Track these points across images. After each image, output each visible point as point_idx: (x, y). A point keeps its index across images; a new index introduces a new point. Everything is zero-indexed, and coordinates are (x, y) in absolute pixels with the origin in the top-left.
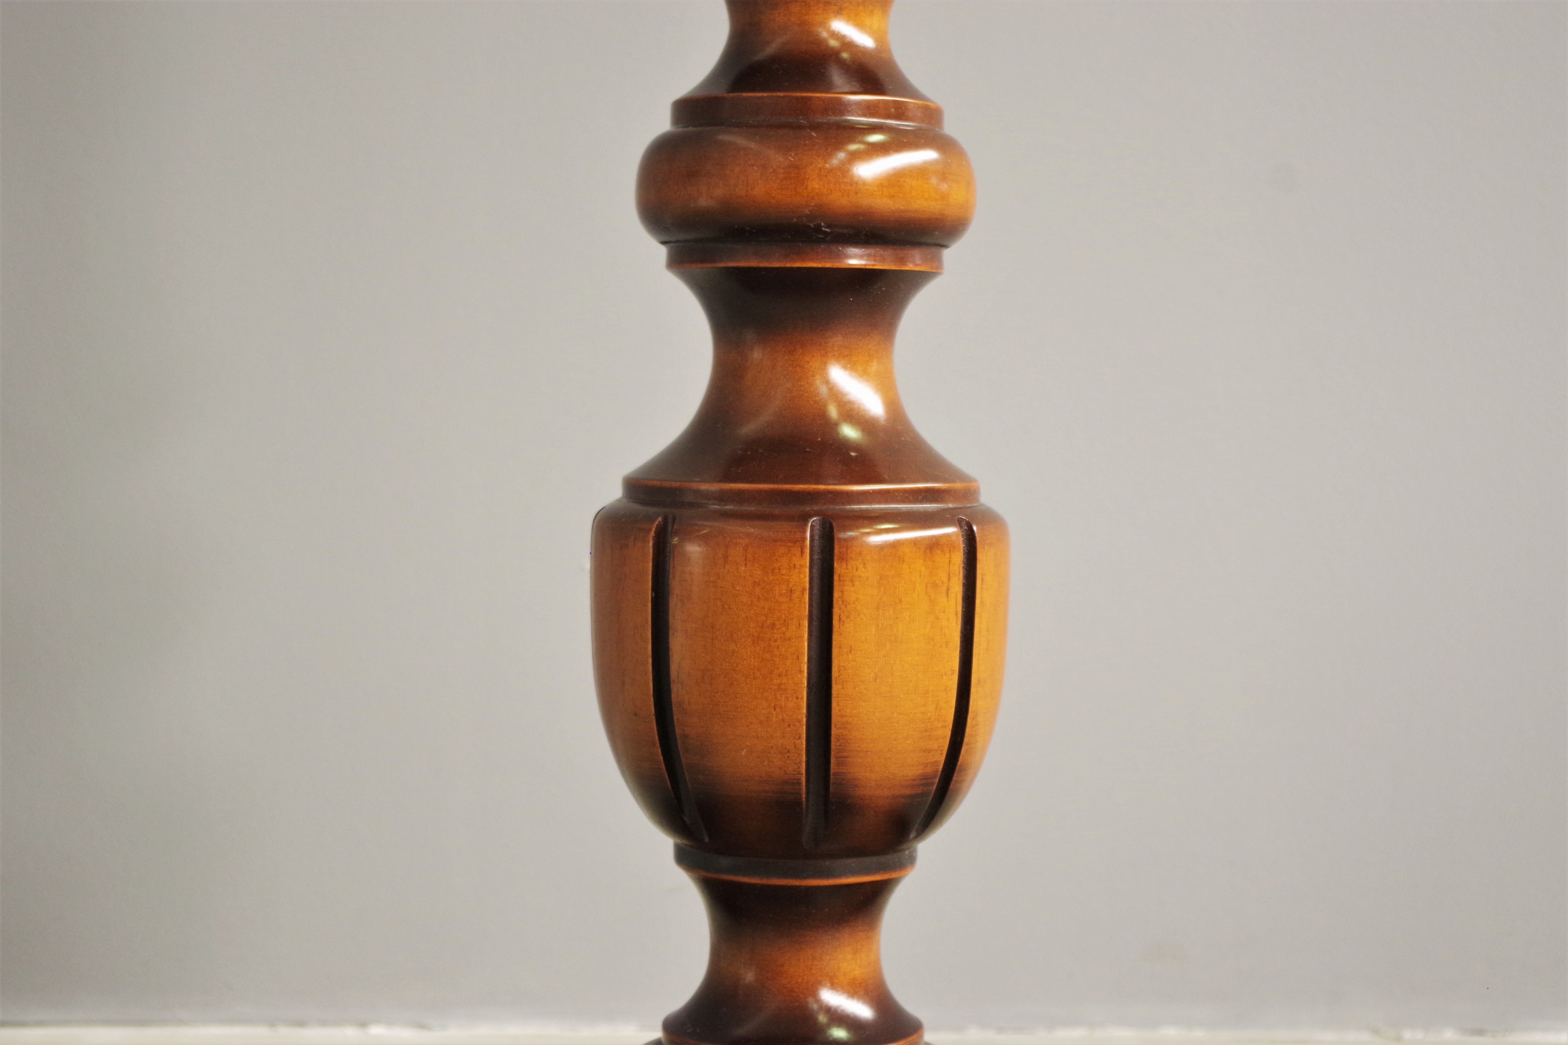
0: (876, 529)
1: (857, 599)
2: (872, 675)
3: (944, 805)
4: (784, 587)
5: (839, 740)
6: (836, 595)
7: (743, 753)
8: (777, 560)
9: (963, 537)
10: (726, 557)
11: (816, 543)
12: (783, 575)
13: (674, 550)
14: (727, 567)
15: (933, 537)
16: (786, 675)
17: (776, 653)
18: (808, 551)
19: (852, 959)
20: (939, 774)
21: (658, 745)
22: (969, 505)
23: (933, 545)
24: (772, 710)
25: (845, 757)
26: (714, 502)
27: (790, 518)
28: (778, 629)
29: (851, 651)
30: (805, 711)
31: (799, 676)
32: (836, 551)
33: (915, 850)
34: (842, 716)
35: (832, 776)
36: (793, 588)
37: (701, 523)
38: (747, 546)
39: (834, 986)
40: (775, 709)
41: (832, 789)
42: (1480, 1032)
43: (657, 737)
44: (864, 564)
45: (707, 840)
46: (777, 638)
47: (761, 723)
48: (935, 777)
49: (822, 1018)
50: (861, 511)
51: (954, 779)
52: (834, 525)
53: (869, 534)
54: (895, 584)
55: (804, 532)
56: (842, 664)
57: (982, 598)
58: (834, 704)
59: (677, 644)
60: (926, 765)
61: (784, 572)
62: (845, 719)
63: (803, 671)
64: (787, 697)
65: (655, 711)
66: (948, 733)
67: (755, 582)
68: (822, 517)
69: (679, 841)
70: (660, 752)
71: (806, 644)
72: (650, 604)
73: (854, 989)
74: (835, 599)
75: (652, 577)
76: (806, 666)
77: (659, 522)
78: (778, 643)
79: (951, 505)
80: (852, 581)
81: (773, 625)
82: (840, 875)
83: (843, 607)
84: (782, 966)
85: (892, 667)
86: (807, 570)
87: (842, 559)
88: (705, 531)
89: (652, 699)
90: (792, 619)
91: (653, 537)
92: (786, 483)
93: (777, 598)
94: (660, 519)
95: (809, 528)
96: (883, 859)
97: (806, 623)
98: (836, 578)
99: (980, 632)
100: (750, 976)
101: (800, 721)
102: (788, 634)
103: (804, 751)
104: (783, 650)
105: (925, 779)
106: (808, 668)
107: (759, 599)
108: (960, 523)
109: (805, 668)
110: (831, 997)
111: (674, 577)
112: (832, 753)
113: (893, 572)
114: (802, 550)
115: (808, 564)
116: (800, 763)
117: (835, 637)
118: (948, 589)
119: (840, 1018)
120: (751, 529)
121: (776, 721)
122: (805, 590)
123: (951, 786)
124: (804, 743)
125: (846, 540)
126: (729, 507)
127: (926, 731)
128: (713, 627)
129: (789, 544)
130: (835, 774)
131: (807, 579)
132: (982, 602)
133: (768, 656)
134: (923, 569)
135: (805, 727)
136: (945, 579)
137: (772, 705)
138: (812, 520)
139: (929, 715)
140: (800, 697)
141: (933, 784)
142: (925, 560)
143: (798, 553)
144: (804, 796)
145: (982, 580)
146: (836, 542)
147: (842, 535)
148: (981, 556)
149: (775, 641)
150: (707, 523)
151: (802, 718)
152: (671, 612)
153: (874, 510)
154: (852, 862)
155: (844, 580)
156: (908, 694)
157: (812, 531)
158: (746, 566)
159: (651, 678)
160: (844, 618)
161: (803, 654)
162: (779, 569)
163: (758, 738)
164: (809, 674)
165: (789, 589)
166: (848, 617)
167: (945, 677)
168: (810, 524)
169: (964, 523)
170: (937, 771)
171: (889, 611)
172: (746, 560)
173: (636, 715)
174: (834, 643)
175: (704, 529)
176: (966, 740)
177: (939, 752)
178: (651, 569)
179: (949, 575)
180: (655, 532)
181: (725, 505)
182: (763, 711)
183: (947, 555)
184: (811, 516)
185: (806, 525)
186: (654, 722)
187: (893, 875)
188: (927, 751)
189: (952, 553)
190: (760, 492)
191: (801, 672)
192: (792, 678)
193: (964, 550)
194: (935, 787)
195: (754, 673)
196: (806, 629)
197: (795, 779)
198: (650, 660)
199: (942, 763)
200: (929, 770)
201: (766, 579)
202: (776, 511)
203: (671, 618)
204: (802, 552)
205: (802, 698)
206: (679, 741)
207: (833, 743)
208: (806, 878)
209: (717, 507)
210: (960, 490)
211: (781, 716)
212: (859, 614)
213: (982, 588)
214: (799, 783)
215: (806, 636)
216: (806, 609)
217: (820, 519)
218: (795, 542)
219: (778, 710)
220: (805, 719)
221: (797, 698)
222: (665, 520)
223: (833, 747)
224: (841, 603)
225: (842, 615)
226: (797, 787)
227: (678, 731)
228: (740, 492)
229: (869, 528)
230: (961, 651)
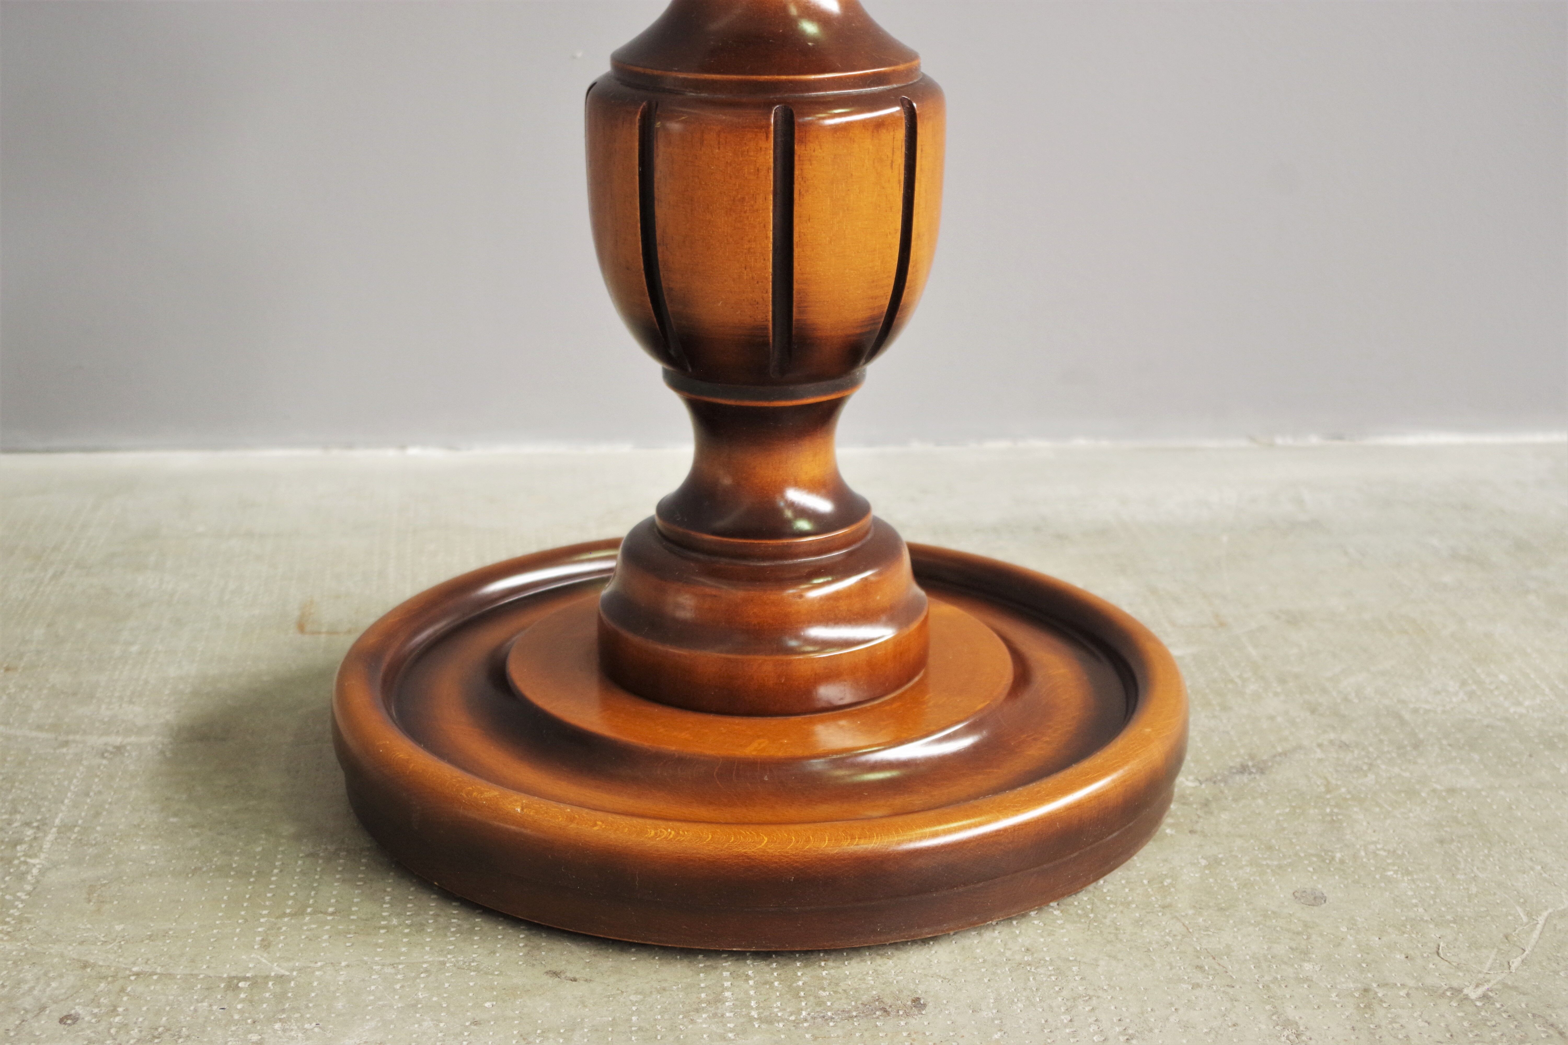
0: (831, 114)
1: (815, 176)
2: (828, 239)
3: (889, 337)
4: (752, 167)
5: (800, 294)
6: (797, 172)
7: (720, 304)
8: (745, 144)
9: (905, 114)
10: (702, 141)
11: (779, 128)
12: (751, 156)
13: (657, 132)
14: (703, 149)
15: (880, 117)
16: (755, 241)
17: (746, 222)
18: (772, 136)
19: (813, 461)
20: (884, 314)
21: (648, 294)
22: (911, 83)
23: (879, 124)
24: (744, 269)
25: (806, 307)
26: (691, 90)
27: (757, 106)
28: (748, 202)
29: (809, 220)
30: (771, 270)
31: (766, 242)
32: (796, 135)
33: (864, 370)
34: (802, 274)
35: (794, 323)
36: (760, 168)
37: (680, 109)
38: (719, 131)
39: (797, 484)
40: (745, 268)
41: (794, 332)
42: (1340, 437)
43: (646, 288)
44: (820, 146)
45: (690, 370)
46: (747, 210)
47: (734, 280)
48: (882, 317)
49: (789, 514)
50: (818, 97)
51: (897, 316)
52: (794, 112)
53: (824, 118)
54: (847, 162)
55: (769, 119)
56: (802, 231)
57: (921, 165)
58: (796, 264)
59: (661, 212)
60: (873, 309)
61: (752, 154)
62: (805, 276)
63: (769, 238)
64: (756, 259)
65: (644, 267)
66: (892, 282)
67: (727, 162)
68: (784, 105)
69: (666, 367)
70: (649, 300)
71: (771, 215)
72: (637, 178)
73: (815, 487)
74: (796, 176)
75: (639, 155)
76: (771, 233)
77: (644, 106)
78: (748, 214)
79: (895, 86)
80: (810, 160)
81: (743, 199)
82: (802, 397)
83: (802, 183)
84: (754, 468)
85: (845, 231)
86: (772, 152)
87: (801, 141)
88: (683, 118)
89: (641, 257)
90: (759, 194)
91: (639, 120)
92: (753, 74)
93: (746, 175)
94: (644, 104)
95: (773, 115)
96: (838, 382)
97: (771, 197)
98: (796, 158)
99: (919, 194)
100: (727, 481)
101: (767, 279)
102: (756, 207)
103: (771, 303)
104: (752, 220)
105: (873, 320)
106: (774, 234)
107: (731, 177)
108: (902, 103)
109: (771, 234)
110: (795, 495)
111: (658, 156)
112: (795, 304)
113: (845, 151)
114: (767, 135)
115: (772, 146)
116: (768, 312)
117: (796, 208)
118: (892, 162)
119: (803, 513)
120: (725, 117)
121: (747, 279)
122: (770, 169)
123: (895, 322)
124: (771, 296)
125: (805, 125)
126: (704, 95)
127: (873, 282)
128: (692, 200)
129: (756, 130)
130: (798, 320)
131: (772, 160)
132: (921, 170)
133: (739, 225)
134: (871, 147)
135: (771, 283)
136: (890, 154)
137: (743, 265)
138: (775, 108)
139: (876, 269)
140: (767, 259)
141: (879, 322)
142: (872, 140)
143: (764, 138)
144: (771, 338)
145: (922, 150)
146: (796, 128)
147: (801, 120)
148: (920, 130)
149: (745, 212)
150: (685, 110)
151: (769, 276)
152: (656, 185)
153: (829, 96)
154: (811, 386)
155: (803, 161)
156: (858, 252)
157: (775, 117)
158: (719, 148)
159: (640, 239)
160: (803, 192)
161: (769, 222)
162: (748, 152)
163: (731, 292)
164: (774, 239)
165: (757, 168)
166: (807, 191)
167: (889, 237)
168: (774, 112)
169: (905, 102)
170: (883, 312)
171: (842, 184)
172: (719, 143)
173: (628, 269)
174: (796, 214)
175: (683, 116)
176: (907, 284)
177: (885, 297)
178: (637, 147)
179: (893, 150)
180: (641, 116)
181: (700, 93)
182: (736, 271)
183: (892, 134)
184: (775, 104)
185: (771, 113)
186: (644, 276)
187: (846, 393)
188: (874, 298)
189: (895, 131)
190: (731, 82)
191: (767, 237)
192: (760, 244)
193: (906, 126)
194: (881, 325)
195: (727, 239)
196: (771, 202)
197: (763, 325)
198: (639, 225)
199: (888, 305)
200: (876, 312)
201: (736, 160)
202: (744, 100)
203: (656, 190)
204: (767, 137)
205: (768, 260)
206: (665, 293)
207: (795, 296)
208: (773, 400)
209: (693, 94)
210: (903, 71)
211: (751, 275)
212: (816, 188)
213: (921, 157)
214: (766, 328)
215: (771, 208)
216: (771, 184)
217: (782, 107)
218: (761, 127)
219: (748, 270)
220: (771, 277)
221: (764, 260)
222: (649, 104)
223: (795, 299)
224: (800, 179)
225: (802, 190)
226: (766, 331)
227: (664, 284)
228: (714, 82)
229: (824, 113)
230: (903, 212)
